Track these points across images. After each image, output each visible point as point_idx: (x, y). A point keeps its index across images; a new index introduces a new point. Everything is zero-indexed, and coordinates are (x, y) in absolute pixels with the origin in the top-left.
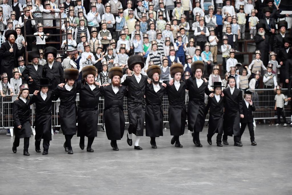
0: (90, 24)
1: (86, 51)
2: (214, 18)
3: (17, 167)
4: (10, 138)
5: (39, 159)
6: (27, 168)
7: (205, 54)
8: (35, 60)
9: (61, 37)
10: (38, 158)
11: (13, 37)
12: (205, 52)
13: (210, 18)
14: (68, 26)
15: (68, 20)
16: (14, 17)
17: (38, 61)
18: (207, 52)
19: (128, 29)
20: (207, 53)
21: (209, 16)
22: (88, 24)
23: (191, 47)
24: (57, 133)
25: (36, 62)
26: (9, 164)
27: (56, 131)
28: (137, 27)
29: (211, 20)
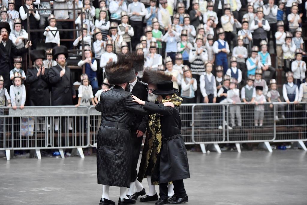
0: (114, 16)
1: (107, 52)
2: (275, 8)
3: (17, 200)
4: (6, 163)
5: (46, 190)
6: (30, 202)
7: (261, 55)
8: (38, 61)
9: (74, 33)
10: (44, 188)
11: (6, 32)
12: (262, 53)
13: (269, 9)
14: (83, 19)
15: (83, 10)
16: (12, 6)
17: (41, 63)
18: (264, 52)
19: (157, 22)
20: (264, 55)
21: (268, 6)
22: (111, 16)
23: (241, 46)
24: (68, 156)
25: (39, 64)
26: (6, 196)
27: (68, 154)
28: (175, 20)
29: (271, 11)
